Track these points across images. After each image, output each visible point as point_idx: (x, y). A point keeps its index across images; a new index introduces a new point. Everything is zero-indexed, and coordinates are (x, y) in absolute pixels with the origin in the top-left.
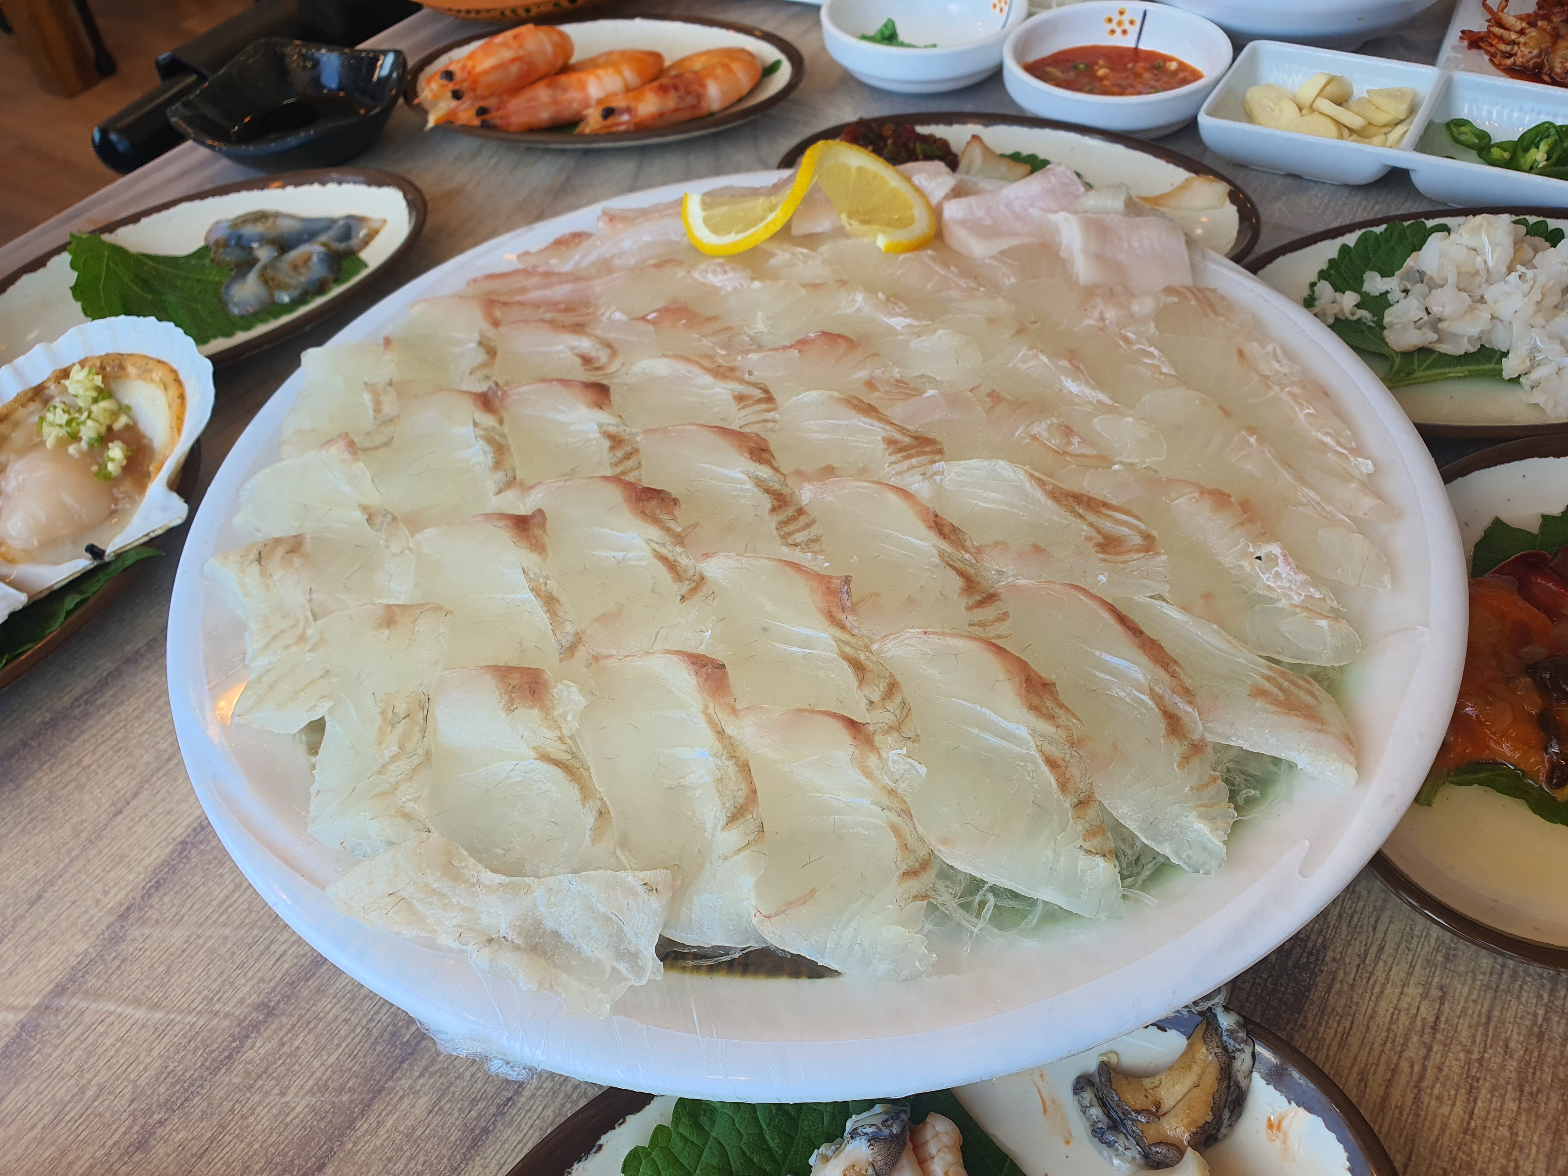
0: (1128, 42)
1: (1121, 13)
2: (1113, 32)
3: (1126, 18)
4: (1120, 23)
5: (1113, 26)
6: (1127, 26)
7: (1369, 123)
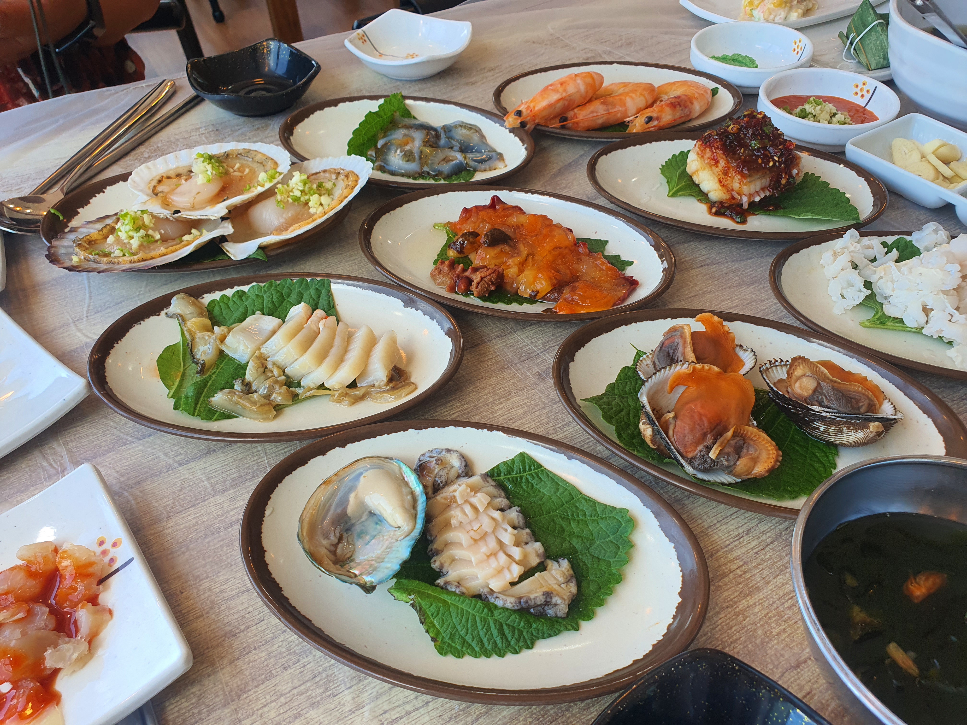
0: (862, 102)
1: (864, 84)
2: (857, 93)
3: (866, 88)
4: (861, 90)
5: (858, 90)
6: (865, 93)
7: (957, 175)
